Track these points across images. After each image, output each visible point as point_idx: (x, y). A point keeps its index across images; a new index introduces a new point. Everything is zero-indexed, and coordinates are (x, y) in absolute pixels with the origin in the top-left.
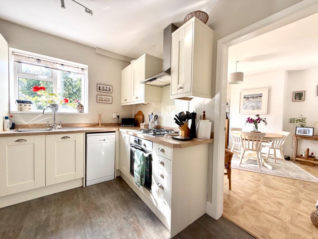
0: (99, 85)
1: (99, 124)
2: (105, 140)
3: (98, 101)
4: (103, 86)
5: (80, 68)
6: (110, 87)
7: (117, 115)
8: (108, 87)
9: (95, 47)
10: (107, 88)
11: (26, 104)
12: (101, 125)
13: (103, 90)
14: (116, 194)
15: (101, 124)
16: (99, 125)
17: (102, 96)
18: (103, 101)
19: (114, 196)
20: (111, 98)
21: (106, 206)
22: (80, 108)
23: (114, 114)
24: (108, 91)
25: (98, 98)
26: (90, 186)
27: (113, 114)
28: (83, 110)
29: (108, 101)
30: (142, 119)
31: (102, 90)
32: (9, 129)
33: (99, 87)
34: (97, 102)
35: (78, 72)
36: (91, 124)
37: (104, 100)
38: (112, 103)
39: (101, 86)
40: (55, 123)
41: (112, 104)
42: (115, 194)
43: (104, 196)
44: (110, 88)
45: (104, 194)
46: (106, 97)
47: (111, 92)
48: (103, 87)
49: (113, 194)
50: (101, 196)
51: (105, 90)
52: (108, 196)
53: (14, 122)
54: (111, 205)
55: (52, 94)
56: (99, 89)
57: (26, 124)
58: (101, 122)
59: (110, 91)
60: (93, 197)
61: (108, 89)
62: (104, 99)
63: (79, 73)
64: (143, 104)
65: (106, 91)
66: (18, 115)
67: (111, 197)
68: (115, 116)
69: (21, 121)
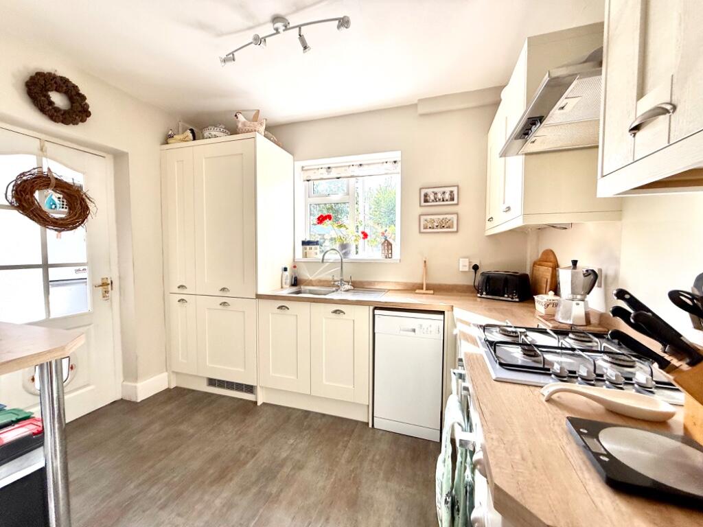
0: (423, 192)
1: (423, 285)
2: (414, 331)
3: (422, 230)
4: (435, 190)
5: (390, 162)
6: (451, 189)
7: (470, 262)
8: (448, 190)
9: (416, 102)
10: (444, 193)
11: (311, 246)
12: (427, 289)
13: (435, 200)
14: (415, 495)
15: (427, 285)
16: (422, 289)
17: (433, 217)
18: (433, 228)
19: (408, 495)
20: (455, 217)
21: (372, 513)
22: (386, 248)
23: (461, 259)
24: (447, 200)
25: (422, 223)
26: (381, 432)
27: (459, 260)
28: (391, 253)
29: (448, 227)
30: (549, 280)
31: (433, 201)
32: (288, 286)
33: (426, 195)
34: (420, 232)
35: (386, 172)
36: (406, 284)
37: (437, 226)
38: (457, 232)
39: (429, 191)
40: (342, 280)
41: (459, 233)
42: (412, 491)
43: (388, 480)
44: (452, 192)
45: (390, 473)
46: (441, 217)
47: (455, 202)
48: (436, 194)
49: (409, 490)
50: (381, 475)
51: (439, 200)
52: (393, 485)
53: (297, 275)
54: (384, 519)
55: (340, 226)
56: (426, 201)
57: (311, 278)
58: (428, 282)
59: (452, 199)
60: (366, 465)
61: (447, 196)
62: (436, 224)
63: (390, 172)
64: (553, 227)
65: (443, 201)
66: (302, 264)
67: (397, 495)
68: (464, 266)
69: (306, 274)
